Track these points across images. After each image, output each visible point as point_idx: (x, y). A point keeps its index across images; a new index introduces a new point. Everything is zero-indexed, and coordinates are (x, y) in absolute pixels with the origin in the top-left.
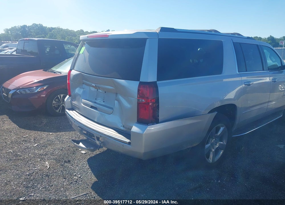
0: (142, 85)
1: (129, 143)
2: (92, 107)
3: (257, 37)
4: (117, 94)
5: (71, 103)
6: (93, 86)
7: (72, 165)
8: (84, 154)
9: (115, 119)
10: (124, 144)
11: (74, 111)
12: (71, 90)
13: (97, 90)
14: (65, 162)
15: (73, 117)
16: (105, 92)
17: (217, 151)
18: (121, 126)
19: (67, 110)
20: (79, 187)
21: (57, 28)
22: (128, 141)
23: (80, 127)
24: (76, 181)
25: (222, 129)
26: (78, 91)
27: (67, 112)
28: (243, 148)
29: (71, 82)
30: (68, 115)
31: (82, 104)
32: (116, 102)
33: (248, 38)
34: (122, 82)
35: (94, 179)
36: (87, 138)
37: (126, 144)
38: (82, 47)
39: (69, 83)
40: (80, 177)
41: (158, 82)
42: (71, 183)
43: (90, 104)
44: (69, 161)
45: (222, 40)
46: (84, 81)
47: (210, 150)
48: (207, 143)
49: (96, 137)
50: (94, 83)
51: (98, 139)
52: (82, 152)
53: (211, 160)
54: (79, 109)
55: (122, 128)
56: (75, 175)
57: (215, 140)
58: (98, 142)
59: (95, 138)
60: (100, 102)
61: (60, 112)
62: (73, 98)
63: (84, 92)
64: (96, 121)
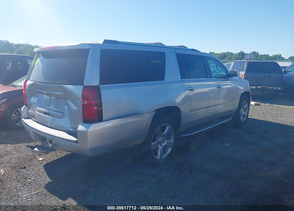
0: (86, 88)
1: (76, 142)
2: (45, 113)
3: (229, 53)
4: (66, 99)
5: (28, 112)
6: (45, 94)
7: (27, 171)
8: (42, 160)
9: (65, 122)
10: (72, 143)
11: (30, 120)
12: (27, 100)
13: (50, 97)
14: (21, 168)
15: (28, 124)
16: (57, 99)
17: (165, 148)
18: (70, 128)
19: (23, 119)
20: (31, 188)
21: (26, 44)
22: (75, 139)
23: (34, 133)
24: (30, 183)
25: (167, 128)
26: (33, 100)
27: (23, 121)
28: (193, 148)
29: (27, 92)
30: (24, 123)
31: (37, 112)
32: (66, 106)
33: (193, 50)
34: (70, 87)
35: (48, 180)
36: (43, 143)
37: (73, 143)
38: (37, 59)
39: (25, 94)
40: (34, 180)
41: (100, 86)
42: (25, 185)
43: (44, 111)
44: (25, 168)
45: (165, 52)
46: (38, 90)
47: (158, 148)
48: (154, 141)
49: (49, 140)
50: (46, 91)
51: (51, 142)
52: (39, 159)
53: (158, 157)
54: (33, 117)
55: (71, 130)
56: (30, 178)
57: (162, 138)
58: (50, 145)
59: (48, 142)
60: (53, 108)
61: (21, 125)
62: (29, 107)
63: (38, 101)
64: (48, 125)
